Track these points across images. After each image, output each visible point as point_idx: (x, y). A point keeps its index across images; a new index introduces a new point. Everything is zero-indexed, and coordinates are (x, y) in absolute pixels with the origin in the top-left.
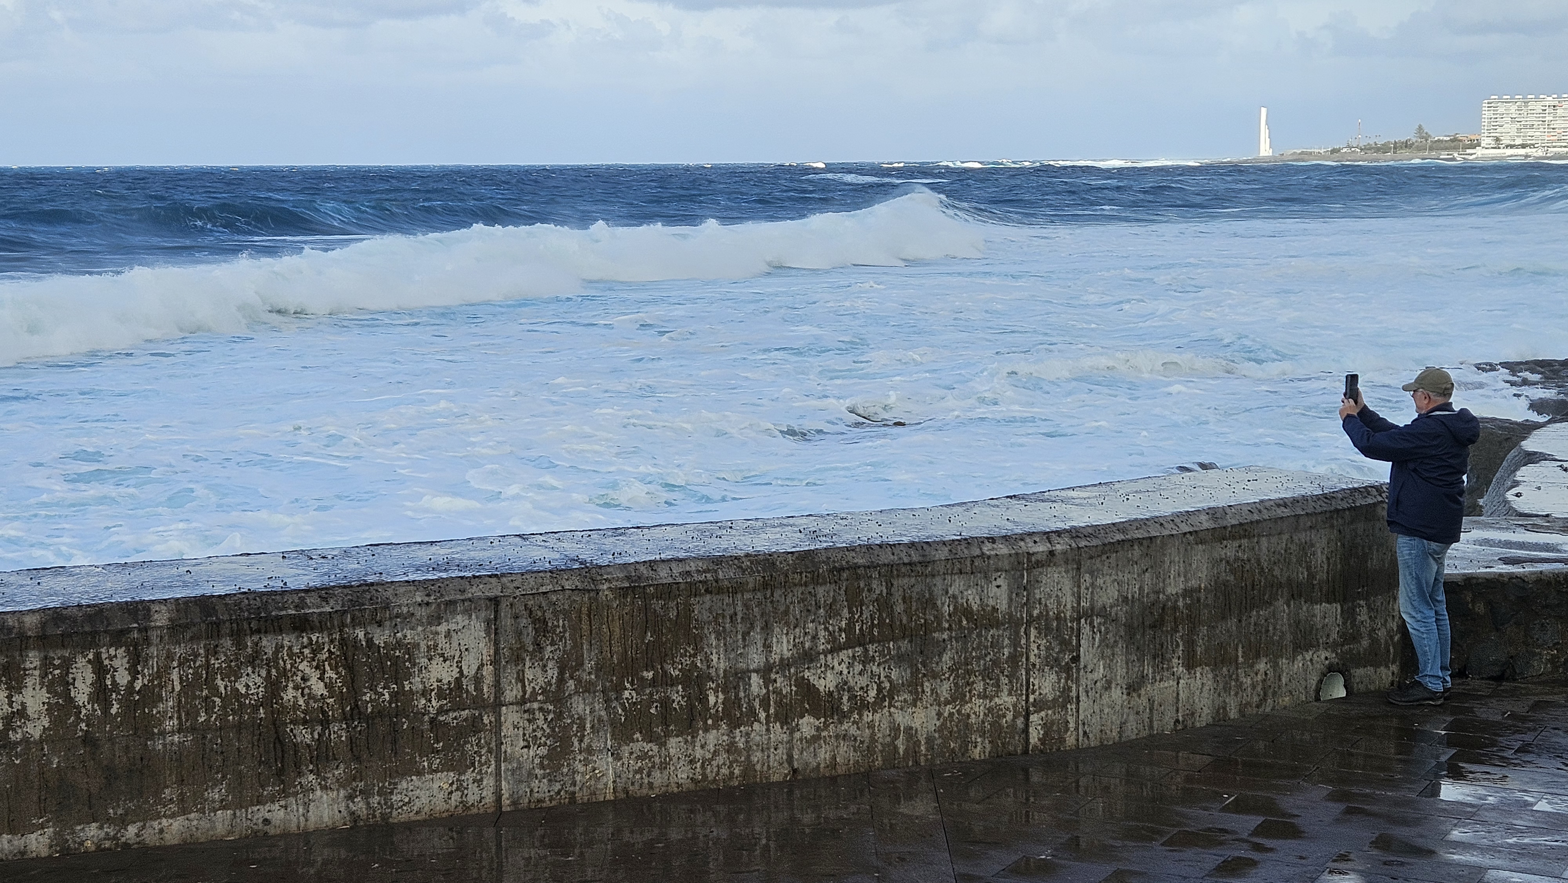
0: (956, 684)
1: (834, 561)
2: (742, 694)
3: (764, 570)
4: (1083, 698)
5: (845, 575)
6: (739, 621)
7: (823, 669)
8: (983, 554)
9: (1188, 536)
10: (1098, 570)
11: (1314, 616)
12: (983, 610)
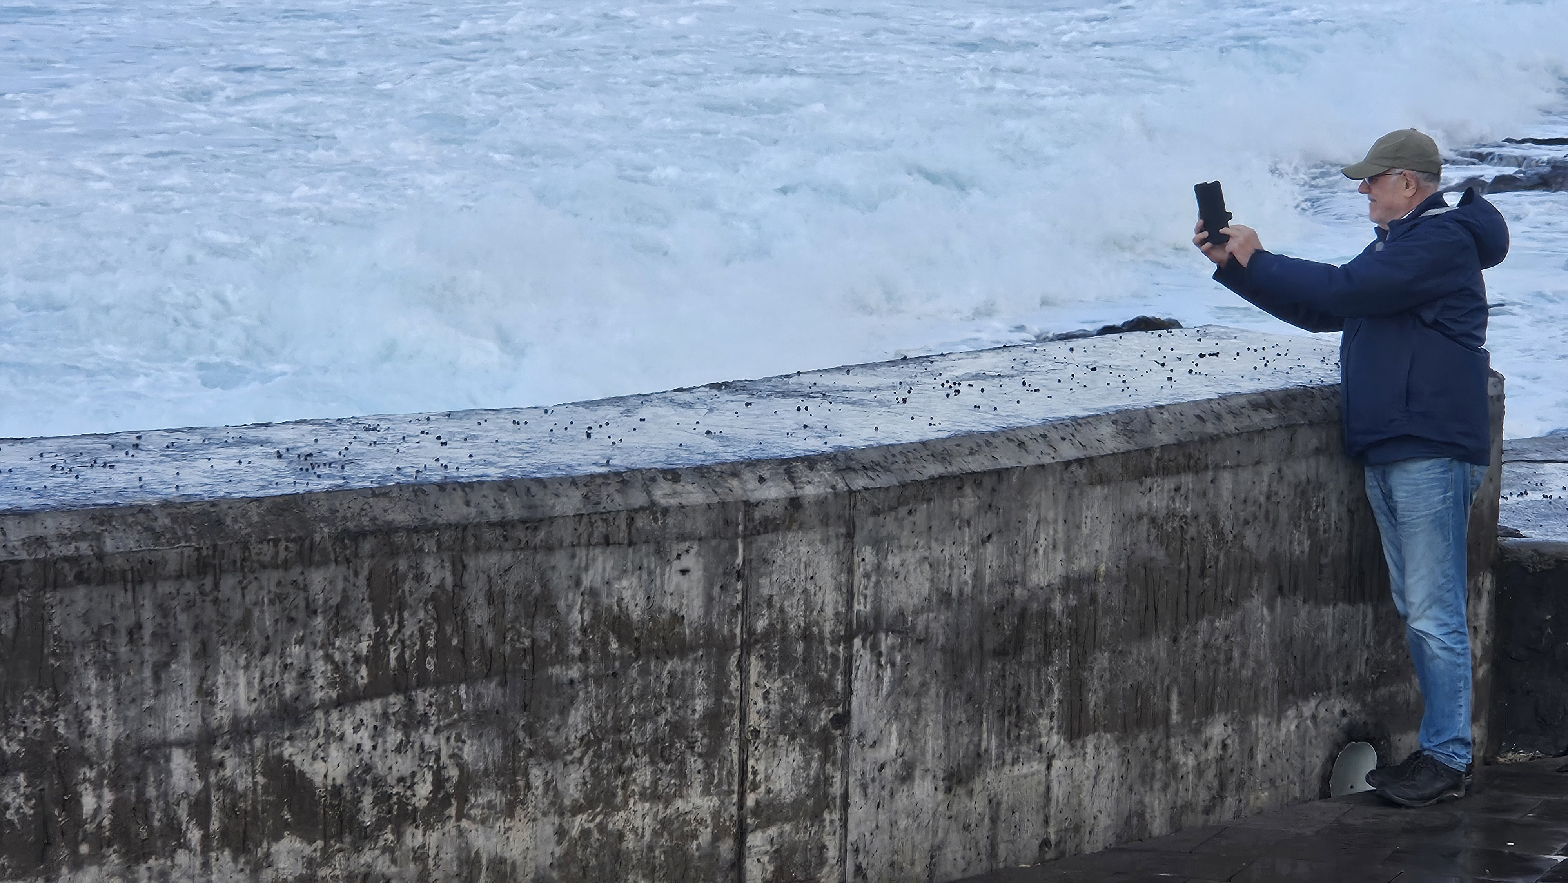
0: (595, 772)
1: (344, 518)
2: (151, 792)
3: (200, 535)
4: (856, 797)
5: (367, 546)
6: (147, 638)
7: (321, 740)
8: (653, 503)
9: (1073, 467)
10: (890, 538)
11: (1322, 627)
12: (652, 618)
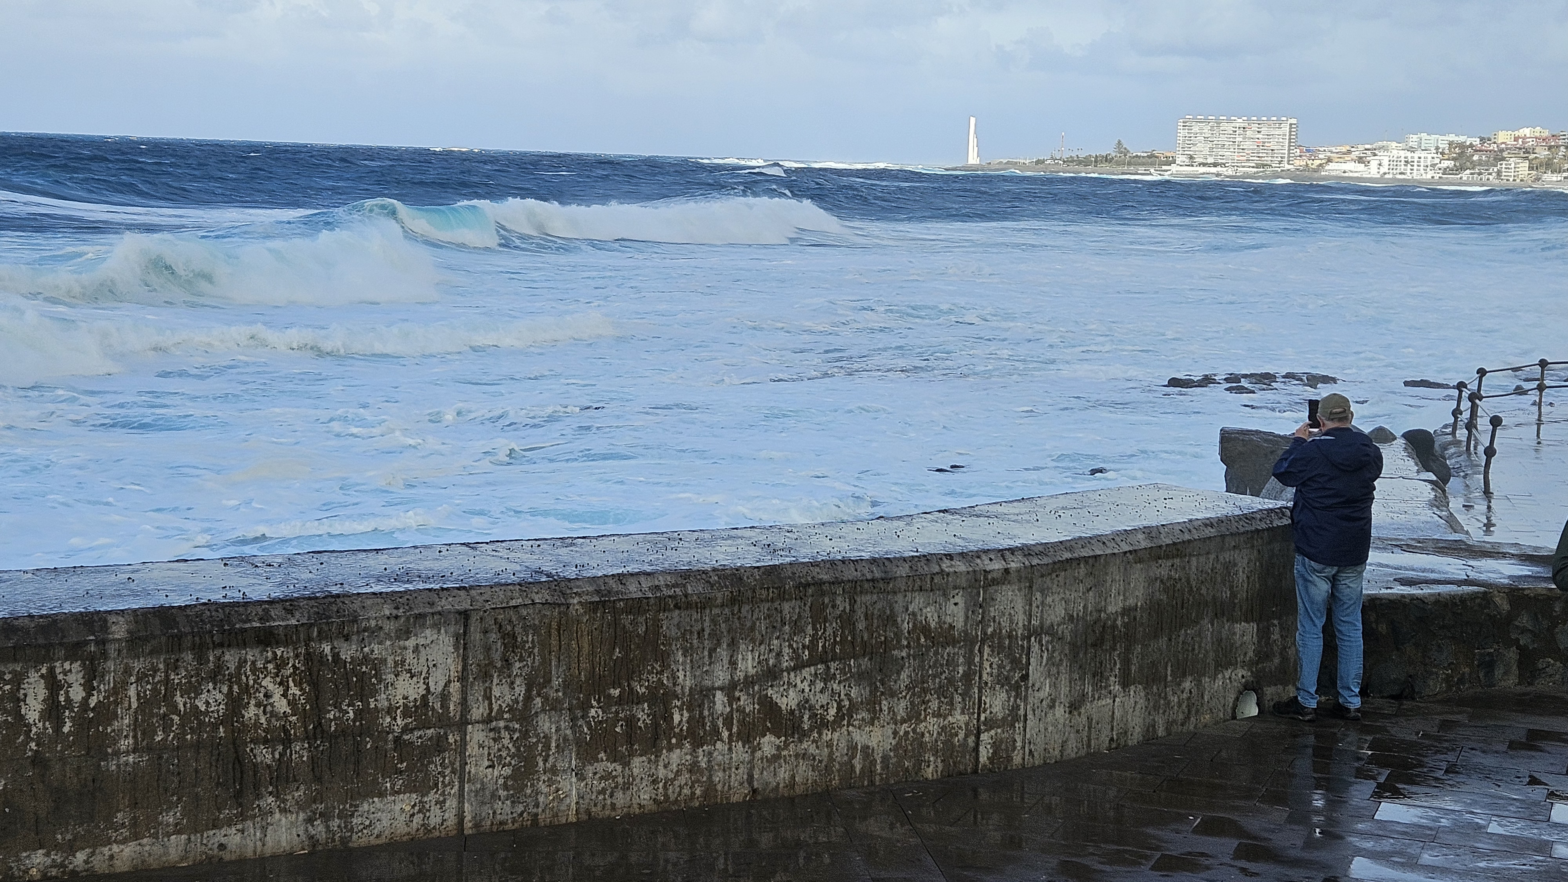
0: (912, 703)
1: (799, 577)
2: (706, 713)
3: (732, 585)
4: (1030, 716)
5: (810, 591)
6: (706, 637)
7: (785, 687)
8: (942, 570)
9: (1128, 555)
10: (1048, 588)
11: (1235, 634)
12: (941, 627)
